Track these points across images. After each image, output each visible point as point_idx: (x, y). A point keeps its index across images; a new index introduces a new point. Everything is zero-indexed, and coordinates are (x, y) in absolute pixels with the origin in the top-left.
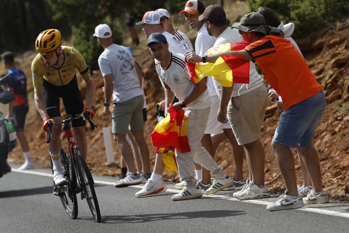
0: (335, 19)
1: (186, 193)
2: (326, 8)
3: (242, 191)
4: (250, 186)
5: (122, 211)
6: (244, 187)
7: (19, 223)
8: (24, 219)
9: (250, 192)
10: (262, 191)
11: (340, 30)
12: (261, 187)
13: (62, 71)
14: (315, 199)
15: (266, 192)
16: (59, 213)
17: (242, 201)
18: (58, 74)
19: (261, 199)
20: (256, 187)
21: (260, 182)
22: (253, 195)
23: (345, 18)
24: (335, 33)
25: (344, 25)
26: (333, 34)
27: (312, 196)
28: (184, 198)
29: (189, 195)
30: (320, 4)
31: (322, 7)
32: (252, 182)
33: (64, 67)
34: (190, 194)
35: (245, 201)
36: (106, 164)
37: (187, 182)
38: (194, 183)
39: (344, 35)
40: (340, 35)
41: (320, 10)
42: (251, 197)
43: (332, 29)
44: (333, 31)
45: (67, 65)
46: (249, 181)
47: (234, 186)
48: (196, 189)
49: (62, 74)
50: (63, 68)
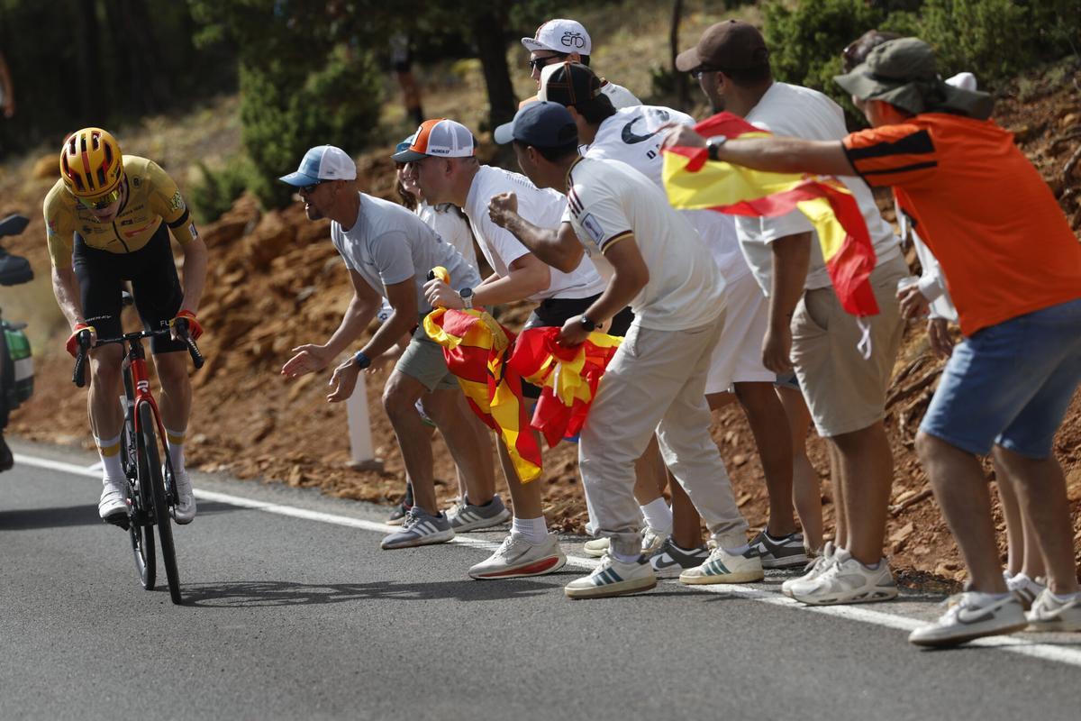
0: (1014, 69)
1: (610, 575)
2: (990, 36)
3: (812, 578)
4: (838, 565)
5: (438, 622)
6: (817, 567)
7: (124, 649)
8: (138, 635)
9: (837, 580)
10: (872, 580)
11: (1028, 100)
12: (869, 569)
13: (123, 223)
14: (1057, 619)
15: (887, 582)
16: (245, 621)
17: (813, 609)
18: (113, 230)
19: (871, 606)
20: (855, 567)
21: (869, 552)
22: (847, 591)
23: (1043, 66)
24: (1015, 108)
25: (1039, 86)
26: (1009, 111)
27: (1046, 609)
28: (600, 592)
29: (616, 583)
30: (971, 25)
31: (979, 33)
32: (846, 551)
33: (127, 213)
34: (618, 579)
35: (820, 609)
36: (350, 463)
37: (614, 540)
38: (631, 544)
39: (1041, 117)
40: (1030, 115)
41: (973, 41)
42: (840, 596)
43: (1005, 97)
44: (1009, 102)
45: (136, 209)
46: (833, 550)
47: (771, 555)
48: (637, 564)
49: (122, 230)
50: (124, 215)
